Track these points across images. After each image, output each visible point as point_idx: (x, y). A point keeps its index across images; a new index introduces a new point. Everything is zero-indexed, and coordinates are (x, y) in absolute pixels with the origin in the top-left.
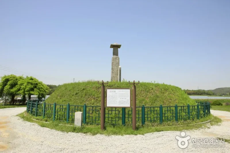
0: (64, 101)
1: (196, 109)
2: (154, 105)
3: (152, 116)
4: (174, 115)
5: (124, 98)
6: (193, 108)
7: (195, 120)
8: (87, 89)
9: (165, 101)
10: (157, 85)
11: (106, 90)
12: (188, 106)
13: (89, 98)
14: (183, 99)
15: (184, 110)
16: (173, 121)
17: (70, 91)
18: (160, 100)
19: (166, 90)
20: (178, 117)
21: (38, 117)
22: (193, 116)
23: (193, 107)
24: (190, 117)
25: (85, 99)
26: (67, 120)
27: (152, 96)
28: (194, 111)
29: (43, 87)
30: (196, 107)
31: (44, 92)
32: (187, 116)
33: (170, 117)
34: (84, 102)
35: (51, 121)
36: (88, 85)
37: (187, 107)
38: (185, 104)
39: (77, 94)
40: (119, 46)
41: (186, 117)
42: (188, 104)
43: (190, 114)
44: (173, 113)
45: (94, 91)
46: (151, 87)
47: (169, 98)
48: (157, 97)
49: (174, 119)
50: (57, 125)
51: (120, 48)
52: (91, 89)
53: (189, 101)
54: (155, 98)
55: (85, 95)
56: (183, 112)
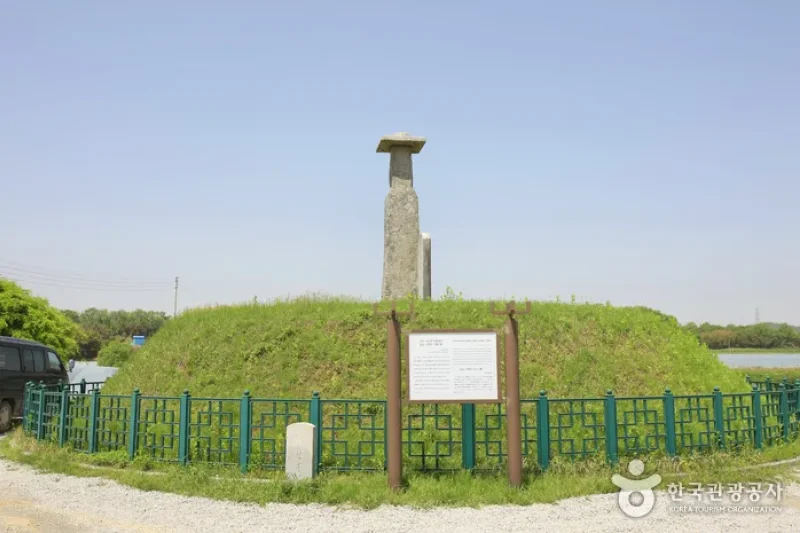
0: (211, 382)
1: (748, 408)
2: (582, 393)
3: (576, 433)
4: (661, 430)
5: (472, 367)
6: (738, 405)
7: (743, 452)
8: (305, 333)
9: (620, 377)
10: (585, 313)
11: (407, 338)
12: (714, 398)
13: (317, 368)
14: (694, 367)
15: (698, 410)
16: (660, 456)
17: (228, 340)
18: (602, 374)
19: (624, 332)
20: (678, 438)
21: (102, 455)
22: (736, 437)
23: (734, 398)
24: (726, 441)
25: (301, 375)
26: (243, 460)
27: (568, 358)
28: (739, 417)
29: (52, 323)
30: (748, 401)
31: (57, 346)
32: (712, 436)
33: (647, 437)
34: (298, 388)
35: (173, 468)
36: (307, 317)
37: (711, 399)
38: (703, 388)
39: (262, 353)
40: (414, 147)
41: (709, 440)
42: (716, 387)
43: (726, 428)
44: (656, 425)
45: (337, 338)
46: (561, 319)
47: (635, 364)
48: (592, 360)
49: (662, 446)
50: (205, 480)
51: (417, 152)
52: (319, 332)
53: (717, 377)
54: (581, 364)
55: (300, 357)
56: (695, 422)
